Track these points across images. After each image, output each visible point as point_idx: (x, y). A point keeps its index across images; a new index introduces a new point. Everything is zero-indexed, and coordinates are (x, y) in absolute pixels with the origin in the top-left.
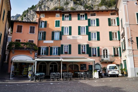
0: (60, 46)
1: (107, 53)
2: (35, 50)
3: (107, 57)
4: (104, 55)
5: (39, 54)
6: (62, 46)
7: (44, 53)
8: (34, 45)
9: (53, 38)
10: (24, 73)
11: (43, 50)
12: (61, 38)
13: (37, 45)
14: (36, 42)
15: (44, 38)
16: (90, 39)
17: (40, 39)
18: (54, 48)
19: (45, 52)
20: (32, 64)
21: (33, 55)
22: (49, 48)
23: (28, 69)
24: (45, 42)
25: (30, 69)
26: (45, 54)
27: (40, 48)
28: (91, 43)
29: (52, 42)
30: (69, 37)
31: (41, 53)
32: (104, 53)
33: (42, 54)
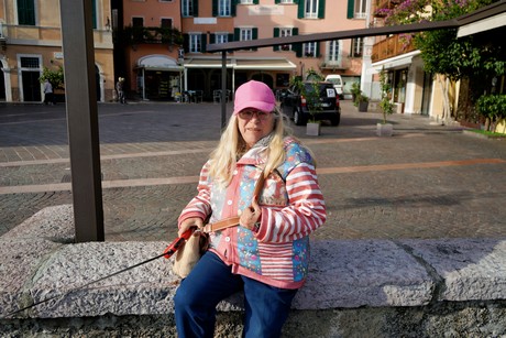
0: (233, 32)
1: (337, 48)
2: (178, 43)
3: (336, 58)
4: (331, 53)
5: (187, 51)
6: (237, 30)
7: (196, 48)
8: (176, 31)
9: (215, 13)
10: (162, 91)
11: (193, 41)
12: (234, 13)
13: (180, 30)
14: (176, 24)
15: (195, 12)
16: (301, 15)
17: (185, 14)
18: (219, 37)
19: (198, 46)
20: (175, 74)
21: (175, 52)
22: (208, 36)
23: (169, 84)
24: (198, 21)
25: (174, 82)
26: (198, 50)
27: (187, 36)
28: (303, 25)
29: (213, 21)
30: (254, 9)
31: (191, 47)
32: (331, 48)
33: (193, 50)
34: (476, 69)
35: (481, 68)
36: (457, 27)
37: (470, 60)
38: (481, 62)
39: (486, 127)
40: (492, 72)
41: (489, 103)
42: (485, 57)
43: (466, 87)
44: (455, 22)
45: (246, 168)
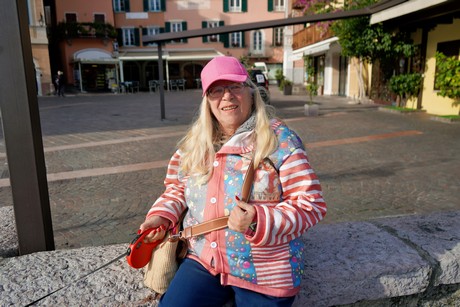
0: (163, 26)
1: (260, 39)
2: (112, 37)
3: (260, 47)
4: (255, 43)
5: (120, 44)
6: (168, 24)
7: (130, 41)
8: (109, 26)
9: (146, 8)
10: (99, 83)
11: (127, 35)
12: (164, 8)
13: (113, 25)
14: (109, 19)
15: (126, 8)
16: (226, 9)
17: (117, 9)
18: (151, 30)
19: (132, 39)
20: (111, 66)
21: (110, 46)
22: (141, 30)
23: (105, 76)
24: (130, 16)
25: (110, 74)
26: (132, 43)
27: (120, 31)
28: (229, 18)
29: (144, 15)
31: (124, 41)
32: (255, 39)
33: (127, 43)
34: (388, 52)
35: (392, 51)
36: (369, 15)
37: (382, 44)
38: (392, 45)
39: (397, 103)
40: (401, 54)
41: (399, 82)
42: (394, 41)
43: (377, 68)
44: (368, 10)
45: (229, 158)
